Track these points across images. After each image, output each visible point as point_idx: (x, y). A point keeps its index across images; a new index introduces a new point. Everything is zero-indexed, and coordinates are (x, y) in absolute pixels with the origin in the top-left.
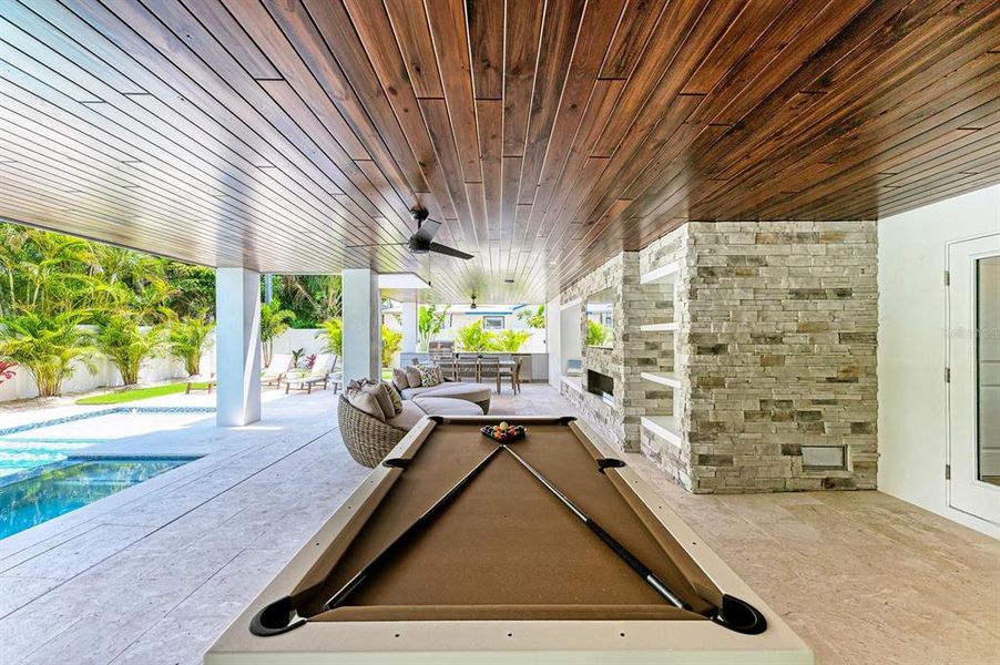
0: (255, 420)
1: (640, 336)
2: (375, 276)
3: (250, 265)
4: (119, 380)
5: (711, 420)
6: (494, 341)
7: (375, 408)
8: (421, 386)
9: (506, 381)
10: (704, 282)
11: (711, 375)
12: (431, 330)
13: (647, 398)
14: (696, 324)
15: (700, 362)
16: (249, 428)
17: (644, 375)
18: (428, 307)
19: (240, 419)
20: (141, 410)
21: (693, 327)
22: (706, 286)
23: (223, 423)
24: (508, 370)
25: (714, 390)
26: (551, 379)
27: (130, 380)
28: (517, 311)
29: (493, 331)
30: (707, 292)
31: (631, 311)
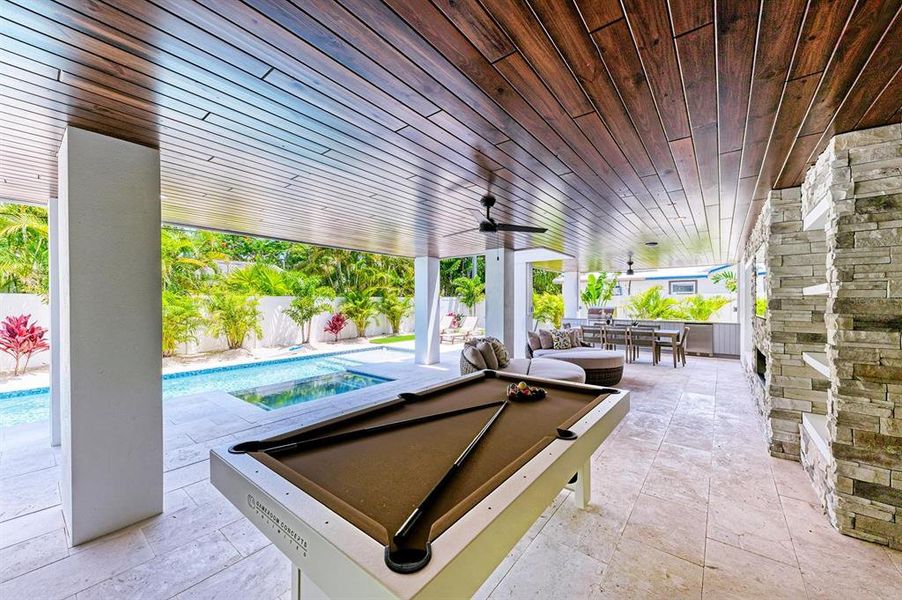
0: (436, 362)
1: (802, 302)
2: (511, 253)
3: (432, 255)
4: (391, 331)
5: (884, 432)
6: (676, 309)
7: (478, 360)
8: (552, 348)
9: (668, 352)
10: (870, 220)
11: (885, 362)
12: (602, 297)
13: (814, 388)
14: (851, 286)
15: (857, 341)
16: (432, 367)
17: (806, 357)
18: (597, 275)
19: (427, 359)
20: (388, 348)
21: (842, 290)
22: (873, 226)
23: (418, 362)
24: (669, 340)
25: (892, 387)
26: (742, 353)
27: (396, 330)
28: (714, 273)
29: (676, 297)
30: (876, 235)
31: (785, 269)
